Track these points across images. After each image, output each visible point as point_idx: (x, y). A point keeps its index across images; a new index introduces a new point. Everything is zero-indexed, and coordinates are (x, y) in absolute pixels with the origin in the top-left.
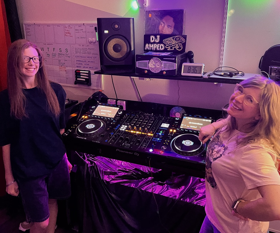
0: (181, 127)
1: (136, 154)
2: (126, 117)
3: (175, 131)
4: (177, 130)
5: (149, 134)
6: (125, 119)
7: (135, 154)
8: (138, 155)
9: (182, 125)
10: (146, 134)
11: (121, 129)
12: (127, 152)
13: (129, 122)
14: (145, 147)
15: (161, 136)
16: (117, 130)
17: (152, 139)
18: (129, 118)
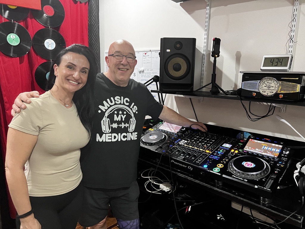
0: (245, 149)
1: (190, 168)
2: (188, 133)
3: (237, 152)
4: (239, 151)
5: (207, 151)
6: (187, 135)
7: (188, 168)
8: (191, 169)
9: (246, 147)
10: (204, 150)
11: (180, 143)
12: (181, 165)
13: (189, 138)
14: (200, 162)
15: (220, 154)
16: (177, 143)
17: (210, 156)
18: (191, 135)
